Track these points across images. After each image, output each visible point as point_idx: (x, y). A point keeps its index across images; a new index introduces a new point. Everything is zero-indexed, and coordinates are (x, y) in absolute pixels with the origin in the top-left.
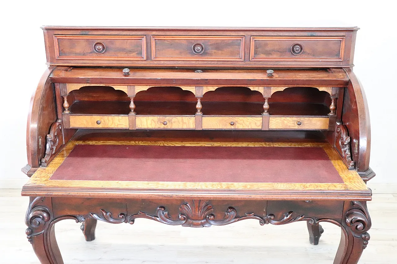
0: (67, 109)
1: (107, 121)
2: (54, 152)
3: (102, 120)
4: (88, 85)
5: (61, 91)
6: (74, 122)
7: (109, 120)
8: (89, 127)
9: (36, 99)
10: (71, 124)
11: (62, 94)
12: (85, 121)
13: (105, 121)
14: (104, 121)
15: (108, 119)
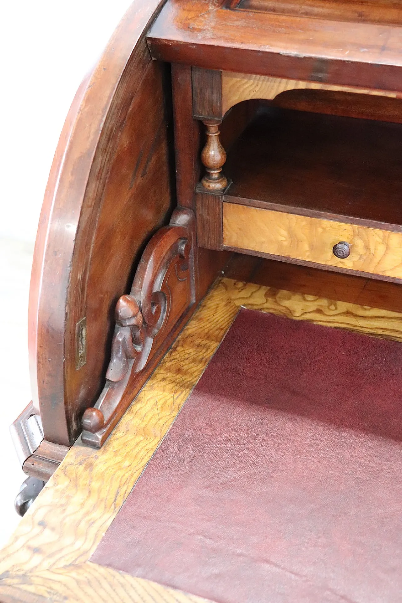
0: (215, 173)
1: (381, 249)
2: (142, 364)
3: (359, 243)
4: (315, 86)
5: (197, 99)
6: (240, 229)
7: (388, 247)
8: (300, 258)
9: (76, 155)
10: (226, 233)
11: (202, 114)
12: (284, 233)
13: (372, 247)
14: (367, 248)
15: (385, 241)
